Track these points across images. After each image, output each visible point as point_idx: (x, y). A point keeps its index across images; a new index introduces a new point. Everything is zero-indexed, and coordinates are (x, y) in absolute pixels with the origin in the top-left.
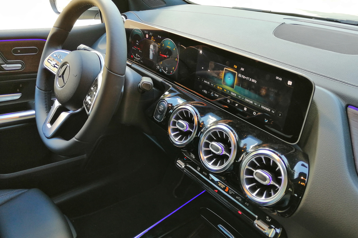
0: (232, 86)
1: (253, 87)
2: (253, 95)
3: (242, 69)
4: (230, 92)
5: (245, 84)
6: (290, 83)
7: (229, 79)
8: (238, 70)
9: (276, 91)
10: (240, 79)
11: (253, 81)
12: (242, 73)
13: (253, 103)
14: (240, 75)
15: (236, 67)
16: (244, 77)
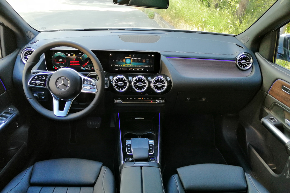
0: (130, 63)
1: (140, 61)
2: (140, 63)
3: (133, 56)
4: (130, 66)
5: (136, 61)
6: (153, 55)
7: (128, 61)
8: (132, 57)
9: (149, 59)
10: (133, 60)
11: (139, 59)
12: (134, 57)
13: (141, 66)
14: (133, 58)
15: (130, 56)
16: (135, 59)
